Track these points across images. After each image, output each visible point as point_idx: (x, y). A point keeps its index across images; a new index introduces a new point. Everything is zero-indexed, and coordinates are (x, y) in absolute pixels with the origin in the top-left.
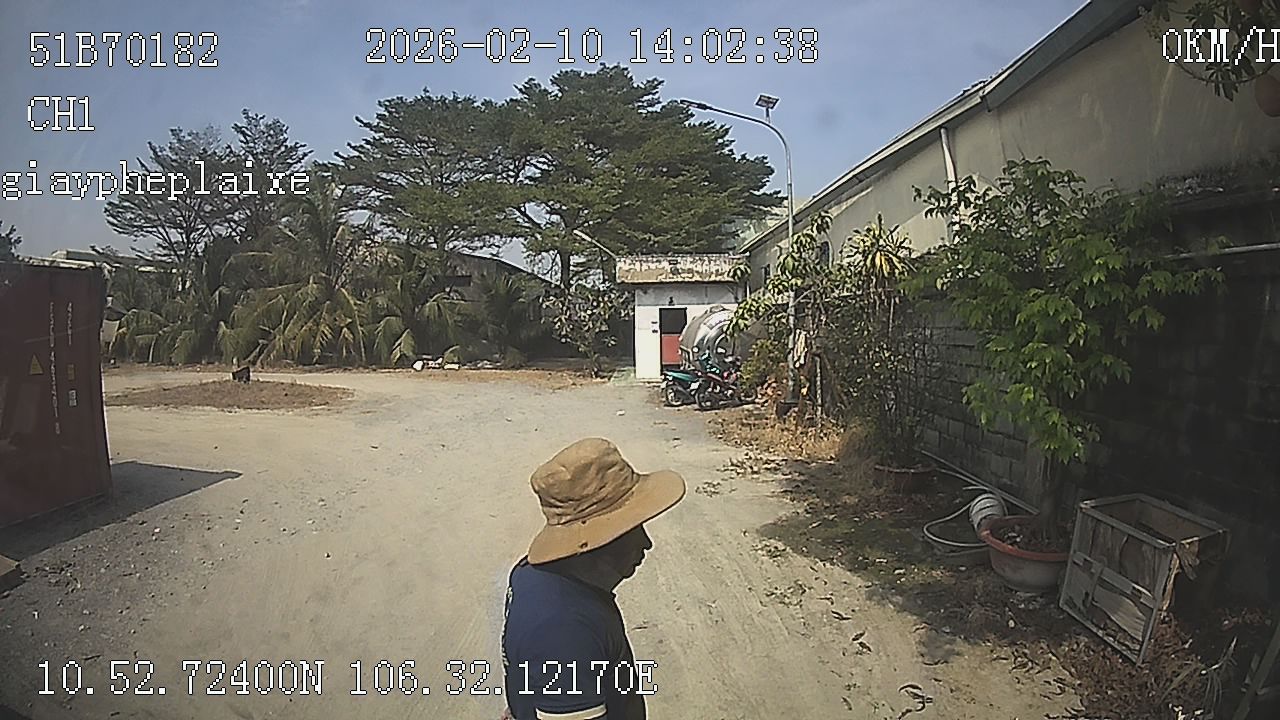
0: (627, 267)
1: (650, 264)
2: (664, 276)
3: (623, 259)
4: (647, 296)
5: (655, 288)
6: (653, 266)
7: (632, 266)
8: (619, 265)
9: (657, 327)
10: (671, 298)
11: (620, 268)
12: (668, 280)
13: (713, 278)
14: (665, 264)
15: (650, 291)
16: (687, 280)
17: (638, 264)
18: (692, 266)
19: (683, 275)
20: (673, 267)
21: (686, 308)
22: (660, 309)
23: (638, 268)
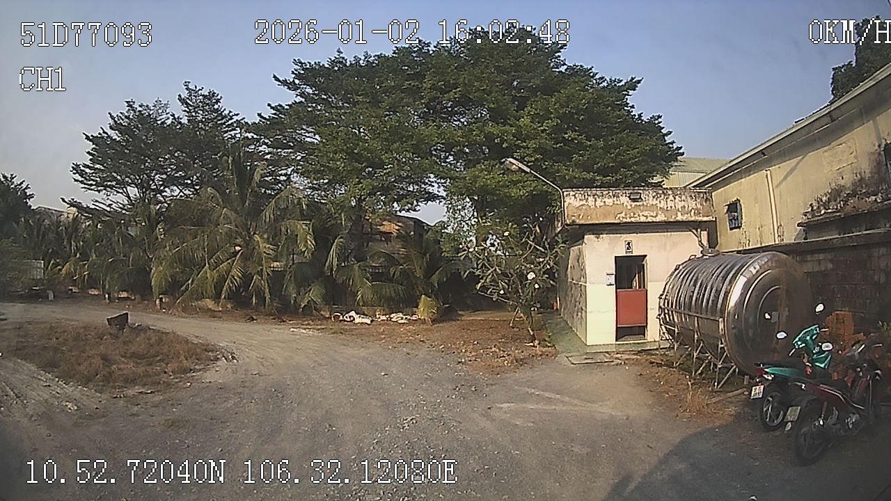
0: (578, 203)
1: (606, 200)
2: (623, 215)
3: (572, 193)
4: (600, 240)
5: (609, 230)
6: (609, 201)
7: (584, 202)
8: (567, 199)
9: (612, 280)
10: (628, 243)
11: (569, 203)
12: (629, 220)
13: (680, 218)
14: (624, 200)
15: (604, 234)
16: (650, 219)
17: (591, 199)
18: (655, 202)
19: (646, 213)
20: (634, 204)
21: (646, 256)
22: (616, 257)
23: (591, 204)
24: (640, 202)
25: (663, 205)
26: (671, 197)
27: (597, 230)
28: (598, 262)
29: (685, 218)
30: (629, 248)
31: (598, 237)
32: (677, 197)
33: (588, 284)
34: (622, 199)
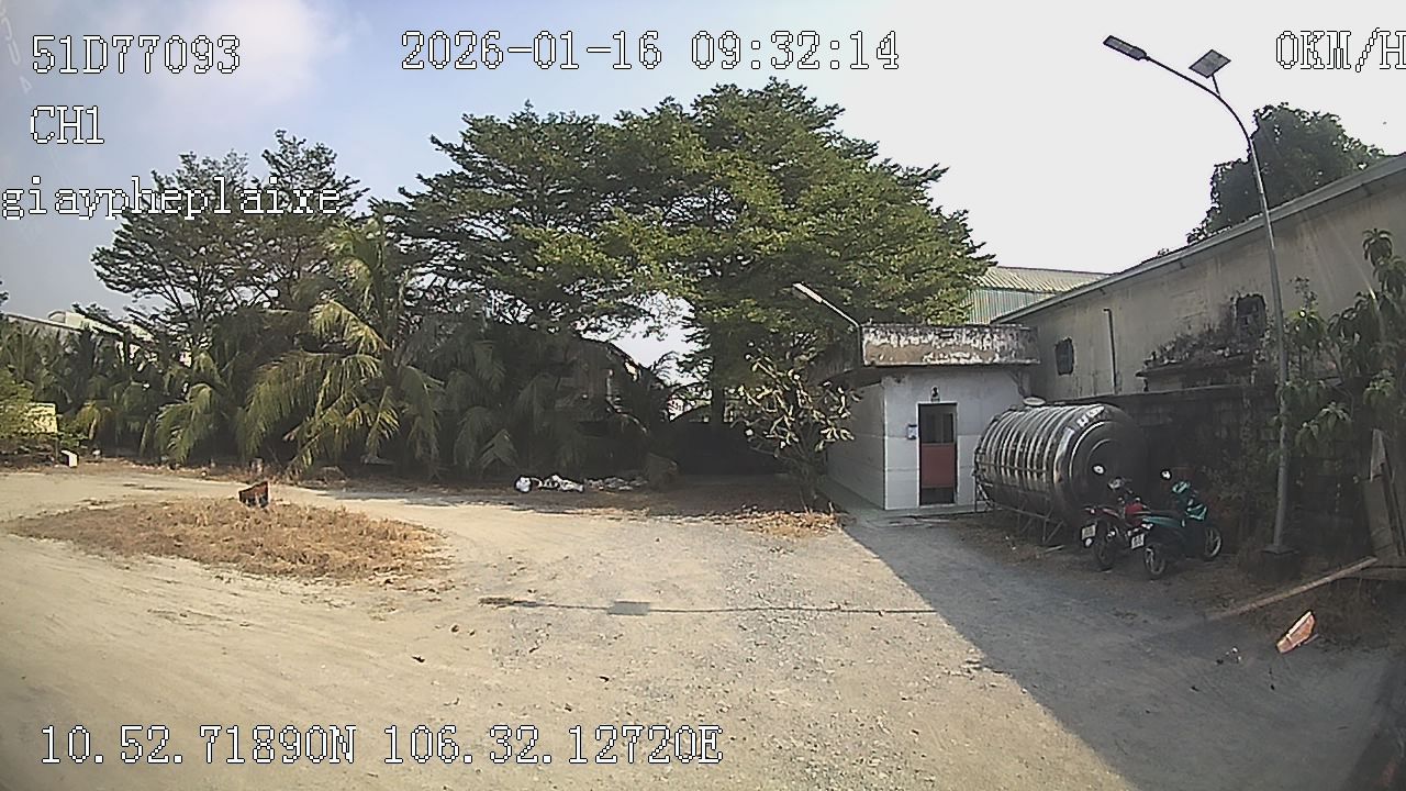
0: (878, 343)
1: (912, 338)
2: (931, 356)
3: (871, 329)
4: (902, 384)
5: (914, 374)
6: (915, 340)
7: (886, 340)
8: (866, 337)
10: (935, 389)
11: (869, 342)
12: (937, 362)
13: (997, 360)
14: (932, 337)
15: (906, 379)
16: (962, 362)
18: (969, 341)
19: (958, 355)
20: (944, 343)
21: (955, 404)
22: (919, 405)
23: (894, 343)
24: (951, 341)
25: (978, 344)
27: (898, 372)
28: (899, 411)
29: (1003, 360)
30: (935, 395)
31: (899, 382)
33: (886, 438)
34: (930, 337)
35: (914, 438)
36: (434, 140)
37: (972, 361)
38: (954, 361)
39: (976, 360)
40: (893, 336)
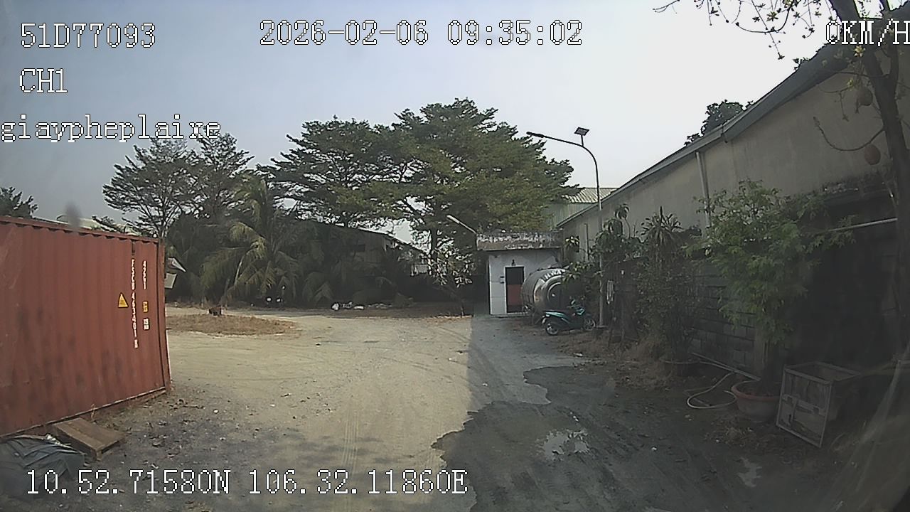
0: (483, 241)
2: (508, 246)
3: (481, 235)
4: (498, 259)
5: (502, 254)
6: (501, 239)
7: (487, 239)
8: (478, 239)
9: (504, 280)
10: (513, 260)
11: (479, 241)
12: (511, 248)
15: (499, 256)
16: (524, 248)
18: (527, 239)
19: (522, 245)
20: (515, 240)
21: (523, 267)
22: (506, 268)
23: (491, 241)
24: (518, 239)
25: (531, 240)
26: (537, 236)
27: (495, 253)
28: (497, 271)
29: (544, 247)
30: (513, 263)
31: (496, 257)
32: (541, 236)
33: (490, 282)
34: (509, 237)
35: (503, 283)
36: (288, 136)
37: (529, 247)
38: (520, 248)
39: (531, 246)
40: (491, 238)
